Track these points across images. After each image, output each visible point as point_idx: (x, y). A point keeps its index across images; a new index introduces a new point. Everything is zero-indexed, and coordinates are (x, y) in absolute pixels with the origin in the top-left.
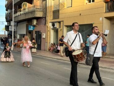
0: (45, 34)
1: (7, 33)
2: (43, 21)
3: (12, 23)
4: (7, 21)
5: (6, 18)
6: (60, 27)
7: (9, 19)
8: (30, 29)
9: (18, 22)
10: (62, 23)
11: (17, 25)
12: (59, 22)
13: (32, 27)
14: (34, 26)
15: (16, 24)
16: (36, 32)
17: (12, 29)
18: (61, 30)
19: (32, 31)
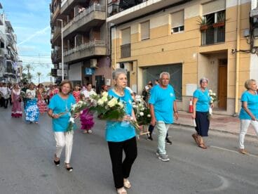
0: (110, 80)
1: (54, 79)
2: (107, 61)
3: (62, 65)
4: (54, 63)
5: (53, 59)
6: (132, 69)
7: (56, 59)
8: (88, 73)
9: (70, 64)
10: (134, 63)
11: (69, 68)
12: (131, 63)
13: (90, 70)
14: (94, 69)
15: (67, 66)
16: (97, 77)
17: (62, 73)
18: (134, 74)
19: (91, 76)
